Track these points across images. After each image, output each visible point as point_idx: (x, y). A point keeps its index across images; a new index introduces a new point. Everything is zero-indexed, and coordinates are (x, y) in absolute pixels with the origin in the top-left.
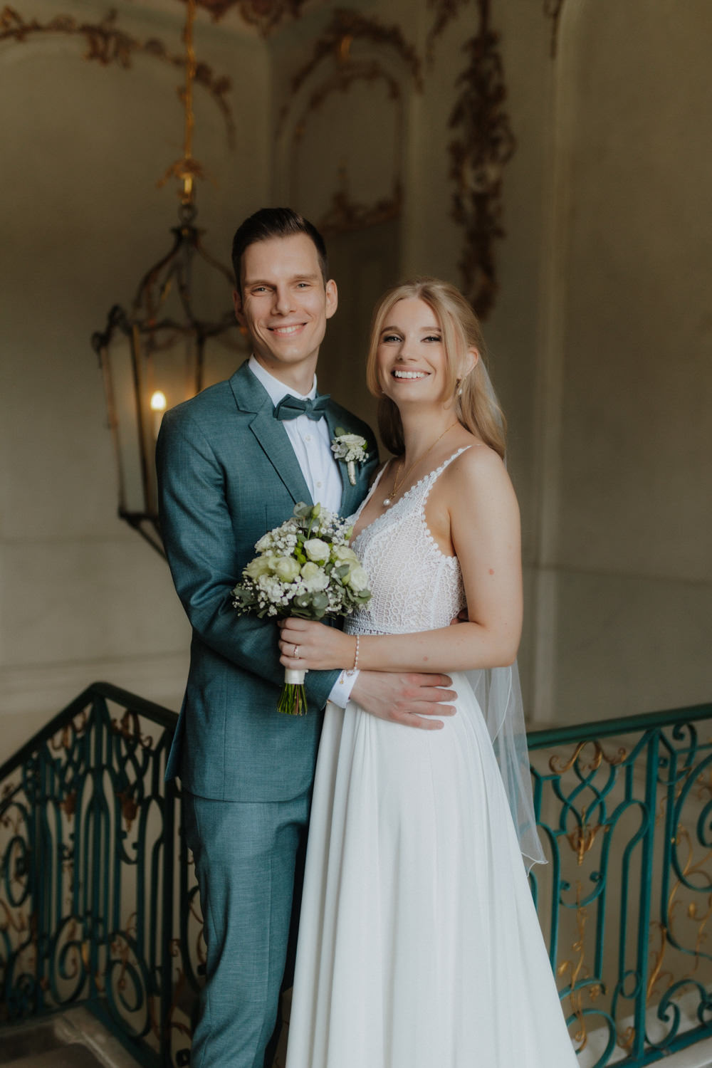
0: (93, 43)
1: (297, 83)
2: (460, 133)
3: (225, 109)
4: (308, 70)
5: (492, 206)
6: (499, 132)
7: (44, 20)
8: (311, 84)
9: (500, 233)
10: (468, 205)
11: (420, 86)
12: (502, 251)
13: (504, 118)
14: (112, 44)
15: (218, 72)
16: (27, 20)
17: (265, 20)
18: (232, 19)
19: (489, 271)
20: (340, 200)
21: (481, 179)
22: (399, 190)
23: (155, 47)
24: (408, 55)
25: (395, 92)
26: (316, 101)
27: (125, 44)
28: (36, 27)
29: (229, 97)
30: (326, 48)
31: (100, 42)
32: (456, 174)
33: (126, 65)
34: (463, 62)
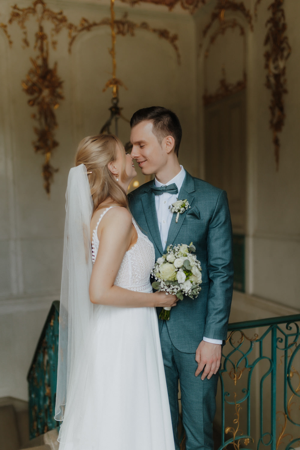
0: (118, 28)
1: (205, 32)
2: (268, 48)
3: (176, 48)
4: (208, 27)
5: (282, 80)
6: (284, 45)
7: (98, 21)
8: (210, 33)
9: (286, 91)
10: (272, 80)
11: (252, 28)
12: (287, 99)
13: (286, 38)
14: (126, 27)
15: (172, 33)
16: (91, 22)
17: (191, 7)
18: (178, 8)
19: (281, 109)
20: (223, 82)
21: (276, 68)
22: (245, 75)
23: (144, 26)
24: (247, 15)
25: (243, 33)
26: (213, 40)
27: (132, 26)
28: (95, 24)
29: (177, 43)
30: (215, 16)
31: (121, 26)
32: (267, 66)
33: (133, 35)
34: (269, 15)
